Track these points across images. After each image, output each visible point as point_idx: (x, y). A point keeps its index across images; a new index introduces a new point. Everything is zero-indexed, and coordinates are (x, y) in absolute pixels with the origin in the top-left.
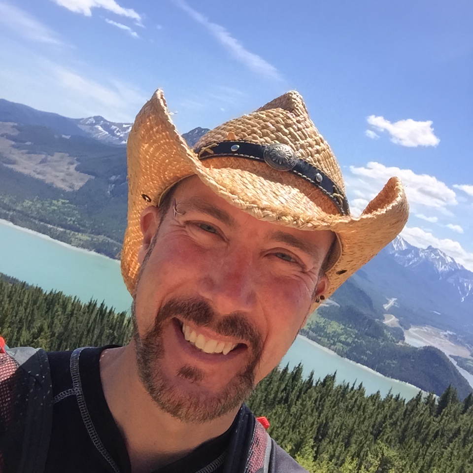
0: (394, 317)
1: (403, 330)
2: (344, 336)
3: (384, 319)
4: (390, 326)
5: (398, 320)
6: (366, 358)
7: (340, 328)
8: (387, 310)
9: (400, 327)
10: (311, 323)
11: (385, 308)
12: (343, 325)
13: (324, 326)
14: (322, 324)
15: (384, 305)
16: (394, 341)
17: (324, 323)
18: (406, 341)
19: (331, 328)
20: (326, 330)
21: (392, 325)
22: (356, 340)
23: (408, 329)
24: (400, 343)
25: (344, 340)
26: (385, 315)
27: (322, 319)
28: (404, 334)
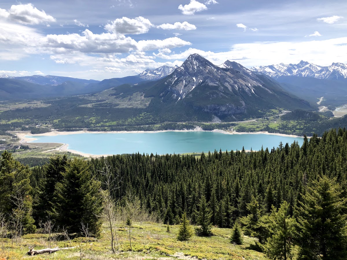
0: (324, 107)
1: (331, 111)
2: (298, 126)
3: (319, 109)
4: (323, 112)
5: (327, 107)
7: (295, 122)
8: (320, 104)
9: (329, 110)
10: (279, 125)
11: (318, 104)
12: (296, 120)
16: (327, 119)
17: (286, 123)
18: (335, 117)
19: (290, 124)
20: (288, 126)
21: (324, 111)
22: (306, 125)
23: (334, 110)
24: (331, 119)
25: (299, 128)
26: (319, 107)
27: (284, 121)
28: (333, 113)
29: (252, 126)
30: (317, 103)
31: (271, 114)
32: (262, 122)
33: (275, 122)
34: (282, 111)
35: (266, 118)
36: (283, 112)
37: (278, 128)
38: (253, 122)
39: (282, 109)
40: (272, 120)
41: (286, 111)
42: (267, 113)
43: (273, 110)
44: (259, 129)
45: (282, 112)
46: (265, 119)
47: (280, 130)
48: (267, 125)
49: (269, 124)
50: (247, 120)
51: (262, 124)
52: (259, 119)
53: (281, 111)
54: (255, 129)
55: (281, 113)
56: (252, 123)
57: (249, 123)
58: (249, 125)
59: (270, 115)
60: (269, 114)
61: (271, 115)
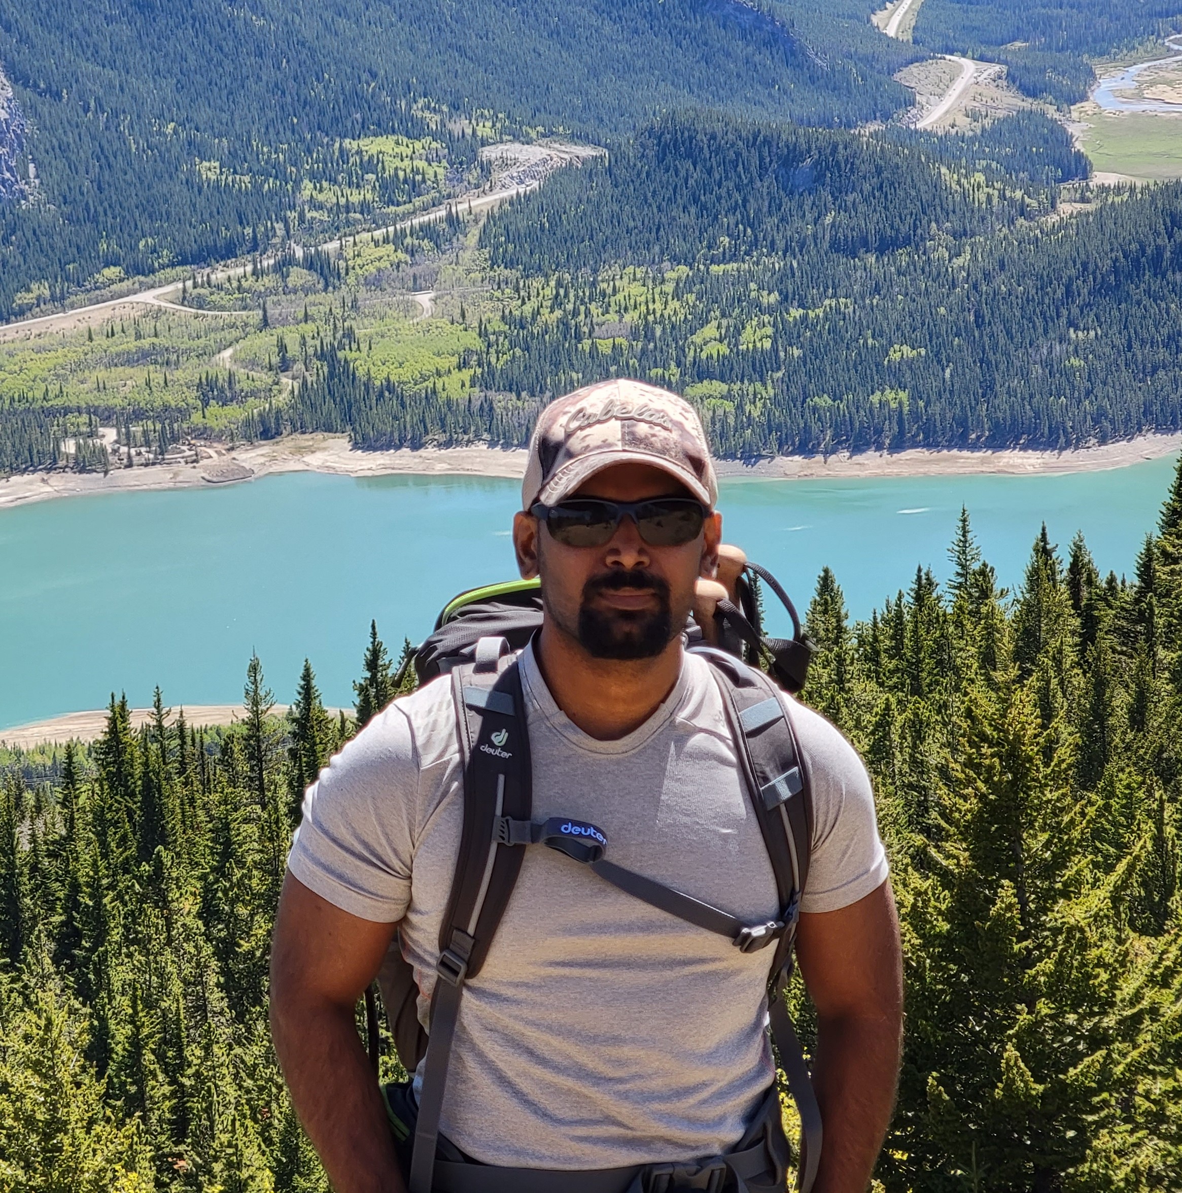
0: (969, 66)
1: (1051, 112)
2: (710, 331)
3: (911, 103)
4: (964, 124)
5: (995, 69)
6: (903, 395)
7: (669, 288)
8: (908, 37)
9: (1028, 104)
10: (478, 344)
11: (891, 32)
12: (676, 260)
13: (563, 323)
14: (551, 317)
15: (875, 19)
16: (1023, 211)
17: (557, 302)
18: (1099, 178)
19: (612, 317)
20: (586, 344)
21: (974, 116)
22: (796, 313)
23: (1083, 98)
24: (1066, 209)
25: (724, 349)
26: (911, 76)
27: (536, 283)
28: (1067, 141)
29: (139, 374)
30: (877, 19)
31: (355, 197)
32: (256, 316)
33: (424, 299)
34: (488, 153)
35: (310, 264)
36: (505, 164)
37: (466, 374)
38: (147, 326)
39: (485, 130)
40: (375, 283)
41: (533, 153)
42: (308, 188)
43: (372, 146)
44: (235, 413)
45: (486, 169)
46: (298, 276)
47: (502, 401)
48: (327, 355)
49: (349, 334)
50: (59, 301)
51: (264, 343)
52: (219, 276)
53: (474, 157)
54: (183, 413)
55: (473, 175)
56: (132, 345)
57: (100, 341)
58: (101, 374)
59: (348, 208)
60: (328, 196)
61: (364, 207)
